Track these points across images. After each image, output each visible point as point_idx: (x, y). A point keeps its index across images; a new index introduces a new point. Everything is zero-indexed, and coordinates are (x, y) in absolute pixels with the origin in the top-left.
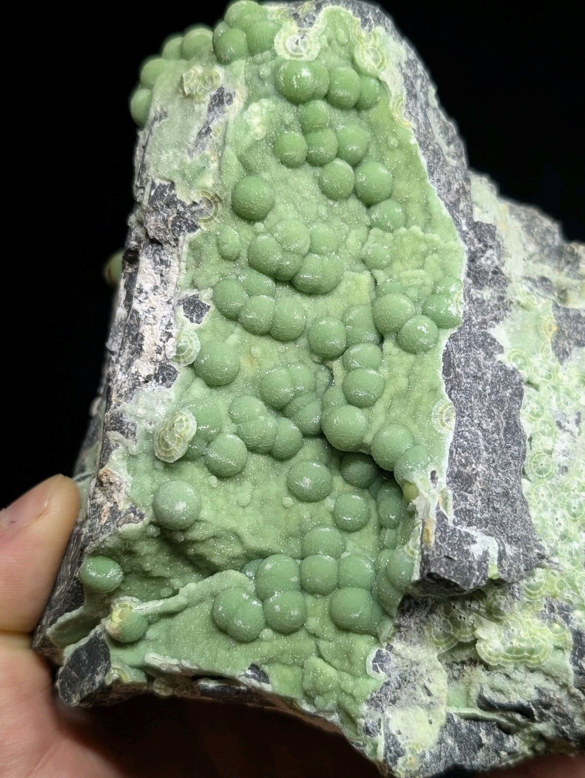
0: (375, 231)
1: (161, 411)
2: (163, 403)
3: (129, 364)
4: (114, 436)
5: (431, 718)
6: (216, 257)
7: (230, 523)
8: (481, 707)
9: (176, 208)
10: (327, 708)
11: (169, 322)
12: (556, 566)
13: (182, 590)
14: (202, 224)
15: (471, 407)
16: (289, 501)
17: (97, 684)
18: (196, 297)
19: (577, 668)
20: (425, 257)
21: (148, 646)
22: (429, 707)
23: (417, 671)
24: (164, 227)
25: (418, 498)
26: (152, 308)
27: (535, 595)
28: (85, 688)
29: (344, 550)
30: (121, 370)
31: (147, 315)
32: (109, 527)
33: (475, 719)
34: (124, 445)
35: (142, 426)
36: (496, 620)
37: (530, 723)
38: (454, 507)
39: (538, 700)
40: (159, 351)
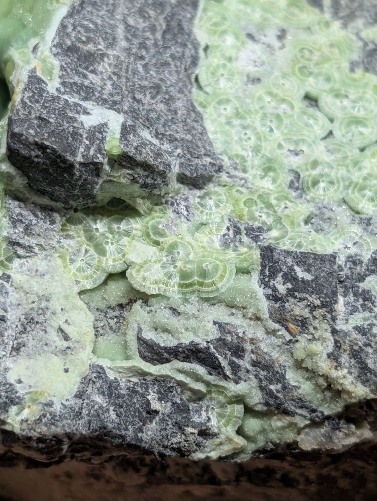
5: (67, 365)
8: (144, 358)
12: (243, 181)
19: (270, 292)
23: (47, 309)
25: (14, 72)
33: (143, 375)
36: (157, 243)
37: (223, 383)
38: (60, 77)
39: (220, 340)
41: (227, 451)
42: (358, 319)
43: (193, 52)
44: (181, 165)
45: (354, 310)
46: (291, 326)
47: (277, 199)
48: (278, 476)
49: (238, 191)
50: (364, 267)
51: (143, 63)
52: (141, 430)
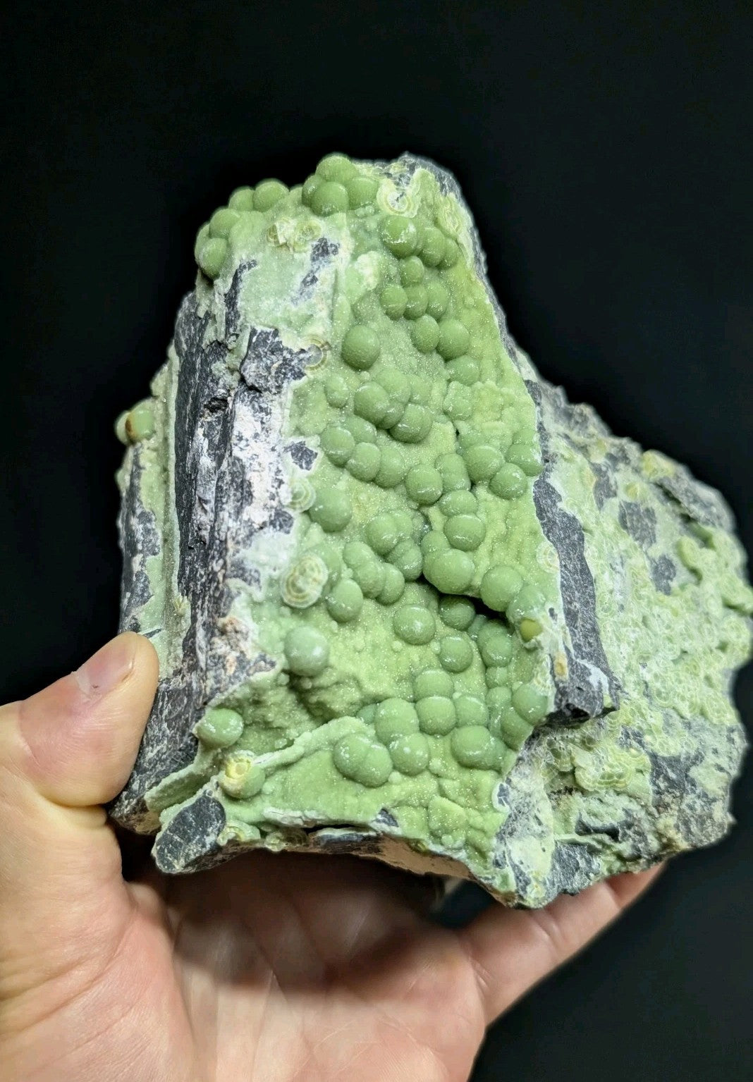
0: (454, 384)
1: (284, 558)
2: (286, 549)
3: (239, 511)
4: (234, 584)
5: (543, 846)
6: (324, 405)
7: (351, 668)
8: (578, 832)
9: (282, 354)
10: (456, 846)
11: (278, 468)
12: (627, 696)
13: (298, 741)
14: (308, 372)
16: (398, 645)
17: (208, 847)
18: (302, 444)
20: (502, 409)
21: (263, 801)
22: (541, 836)
24: (266, 374)
25: (542, 634)
26: (255, 455)
27: (615, 723)
28: (191, 852)
29: (454, 691)
30: (230, 517)
31: (251, 461)
32: (237, 677)
33: (574, 844)
34: (246, 593)
35: (265, 574)
36: (589, 749)
37: (613, 844)
39: (624, 821)
40: (272, 498)
42: (688, 799)
45: (688, 793)
46: (660, 808)
47: (645, 709)
49: (624, 702)
50: (691, 760)
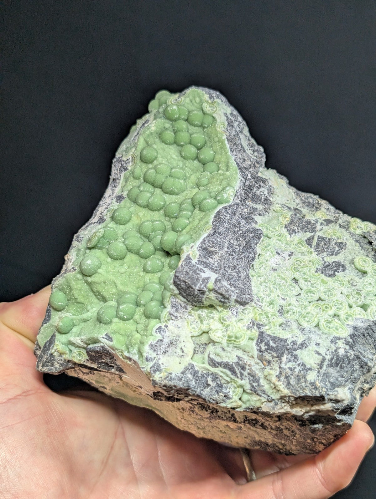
4: (74, 243)
5: (181, 362)
6: (132, 179)
7: (113, 278)
8: (209, 364)
9: (121, 163)
10: (134, 352)
11: (109, 204)
12: (260, 306)
13: (90, 311)
14: (129, 168)
15: (227, 234)
16: (142, 273)
17: (49, 355)
18: (121, 195)
19: (259, 348)
20: (222, 181)
21: (71, 334)
22: (182, 357)
23: (178, 340)
24: (117, 172)
26: (106, 202)
31: (103, 204)
35: (85, 238)
36: (222, 323)
37: (236, 379)
38: (198, 258)
39: (237, 362)
40: (101, 214)
41: (234, 405)
42: (290, 365)
43: (253, 255)
44: (237, 296)
45: (290, 361)
46: (264, 362)
47: (271, 315)
48: (260, 423)
49: (257, 309)
50: (298, 346)
51: (232, 257)
52: (203, 390)
